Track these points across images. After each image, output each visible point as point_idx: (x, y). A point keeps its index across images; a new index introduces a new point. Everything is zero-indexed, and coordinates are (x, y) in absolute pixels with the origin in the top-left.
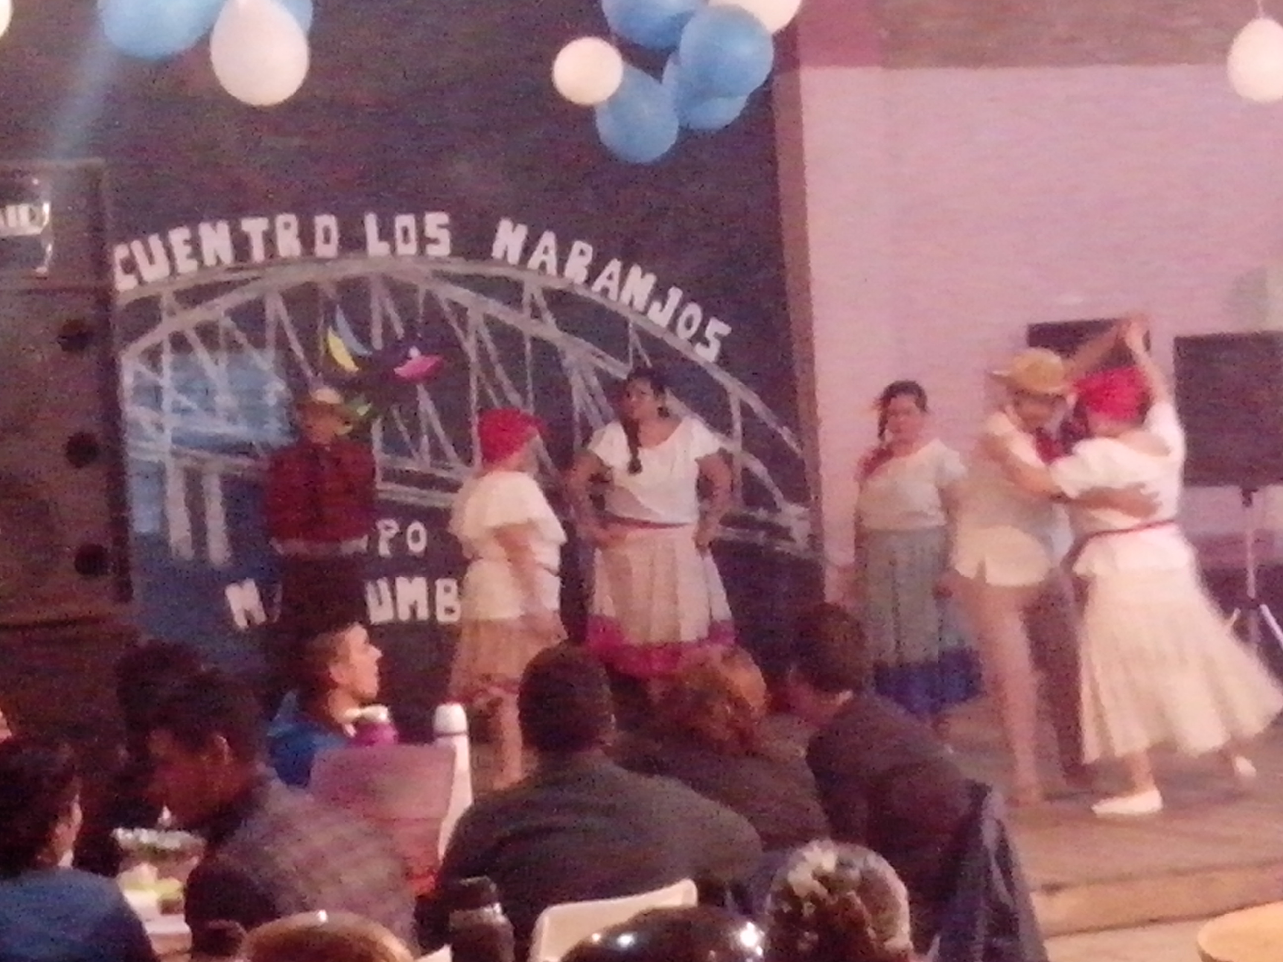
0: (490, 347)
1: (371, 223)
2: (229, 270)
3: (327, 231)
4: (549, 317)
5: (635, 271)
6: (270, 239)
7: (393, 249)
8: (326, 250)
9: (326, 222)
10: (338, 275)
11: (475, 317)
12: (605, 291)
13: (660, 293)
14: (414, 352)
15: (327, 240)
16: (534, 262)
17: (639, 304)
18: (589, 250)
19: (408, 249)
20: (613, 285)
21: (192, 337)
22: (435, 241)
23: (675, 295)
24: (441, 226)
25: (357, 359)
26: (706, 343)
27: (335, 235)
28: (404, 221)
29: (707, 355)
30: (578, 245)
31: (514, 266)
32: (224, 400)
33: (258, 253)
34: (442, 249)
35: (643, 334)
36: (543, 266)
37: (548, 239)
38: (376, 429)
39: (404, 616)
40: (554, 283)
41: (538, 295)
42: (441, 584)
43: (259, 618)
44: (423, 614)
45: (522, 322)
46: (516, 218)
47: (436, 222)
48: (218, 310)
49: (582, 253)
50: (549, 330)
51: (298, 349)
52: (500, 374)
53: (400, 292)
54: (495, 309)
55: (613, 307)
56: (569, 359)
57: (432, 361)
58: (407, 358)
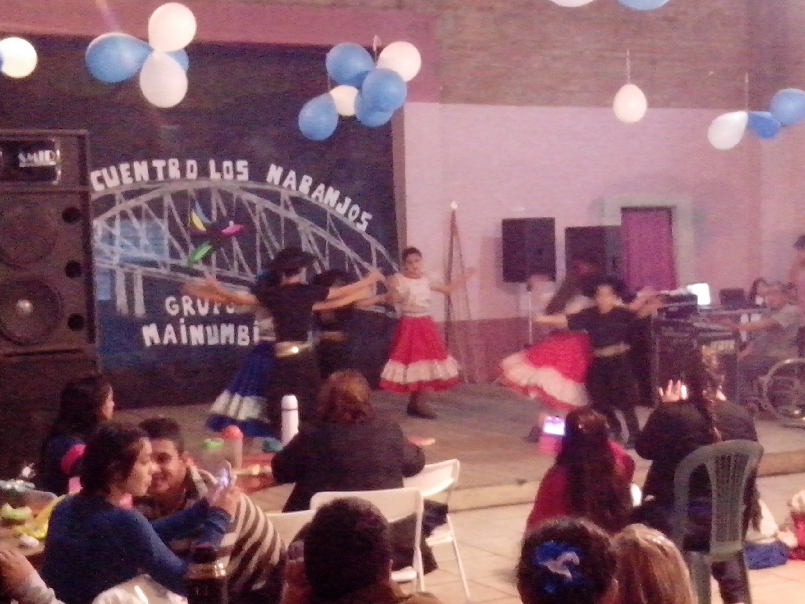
0: (265, 221)
1: (212, 164)
2: (148, 183)
3: (192, 167)
4: (292, 208)
5: (331, 189)
6: (166, 169)
7: (222, 176)
8: (192, 175)
9: (191, 163)
10: (197, 187)
11: (259, 208)
12: (317, 198)
13: (341, 200)
14: (231, 223)
15: (192, 171)
16: (285, 184)
17: (332, 204)
18: (311, 180)
19: (229, 177)
20: (321, 196)
21: (130, 212)
22: (241, 173)
23: (348, 200)
24: (244, 167)
25: (205, 225)
26: (362, 223)
27: (195, 169)
28: (227, 164)
29: (362, 228)
30: (306, 177)
31: (276, 186)
32: (144, 241)
33: (160, 176)
34: (244, 177)
35: (333, 218)
36: (289, 186)
37: (292, 174)
38: (214, 257)
39: (223, 342)
40: (294, 194)
41: (287, 199)
42: (241, 327)
43: (157, 341)
44: (232, 341)
45: (280, 211)
46: (278, 165)
47: (242, 165)
48: (142, 201)
49: (307, 181)
50: (292, 215)
51: (178, 220)
52: (270, 234)
53: (226, 196)
54: (269, 205)
55: (320, 205)
56: (301, 228)
57: (238, 227)
58: (228, 226)
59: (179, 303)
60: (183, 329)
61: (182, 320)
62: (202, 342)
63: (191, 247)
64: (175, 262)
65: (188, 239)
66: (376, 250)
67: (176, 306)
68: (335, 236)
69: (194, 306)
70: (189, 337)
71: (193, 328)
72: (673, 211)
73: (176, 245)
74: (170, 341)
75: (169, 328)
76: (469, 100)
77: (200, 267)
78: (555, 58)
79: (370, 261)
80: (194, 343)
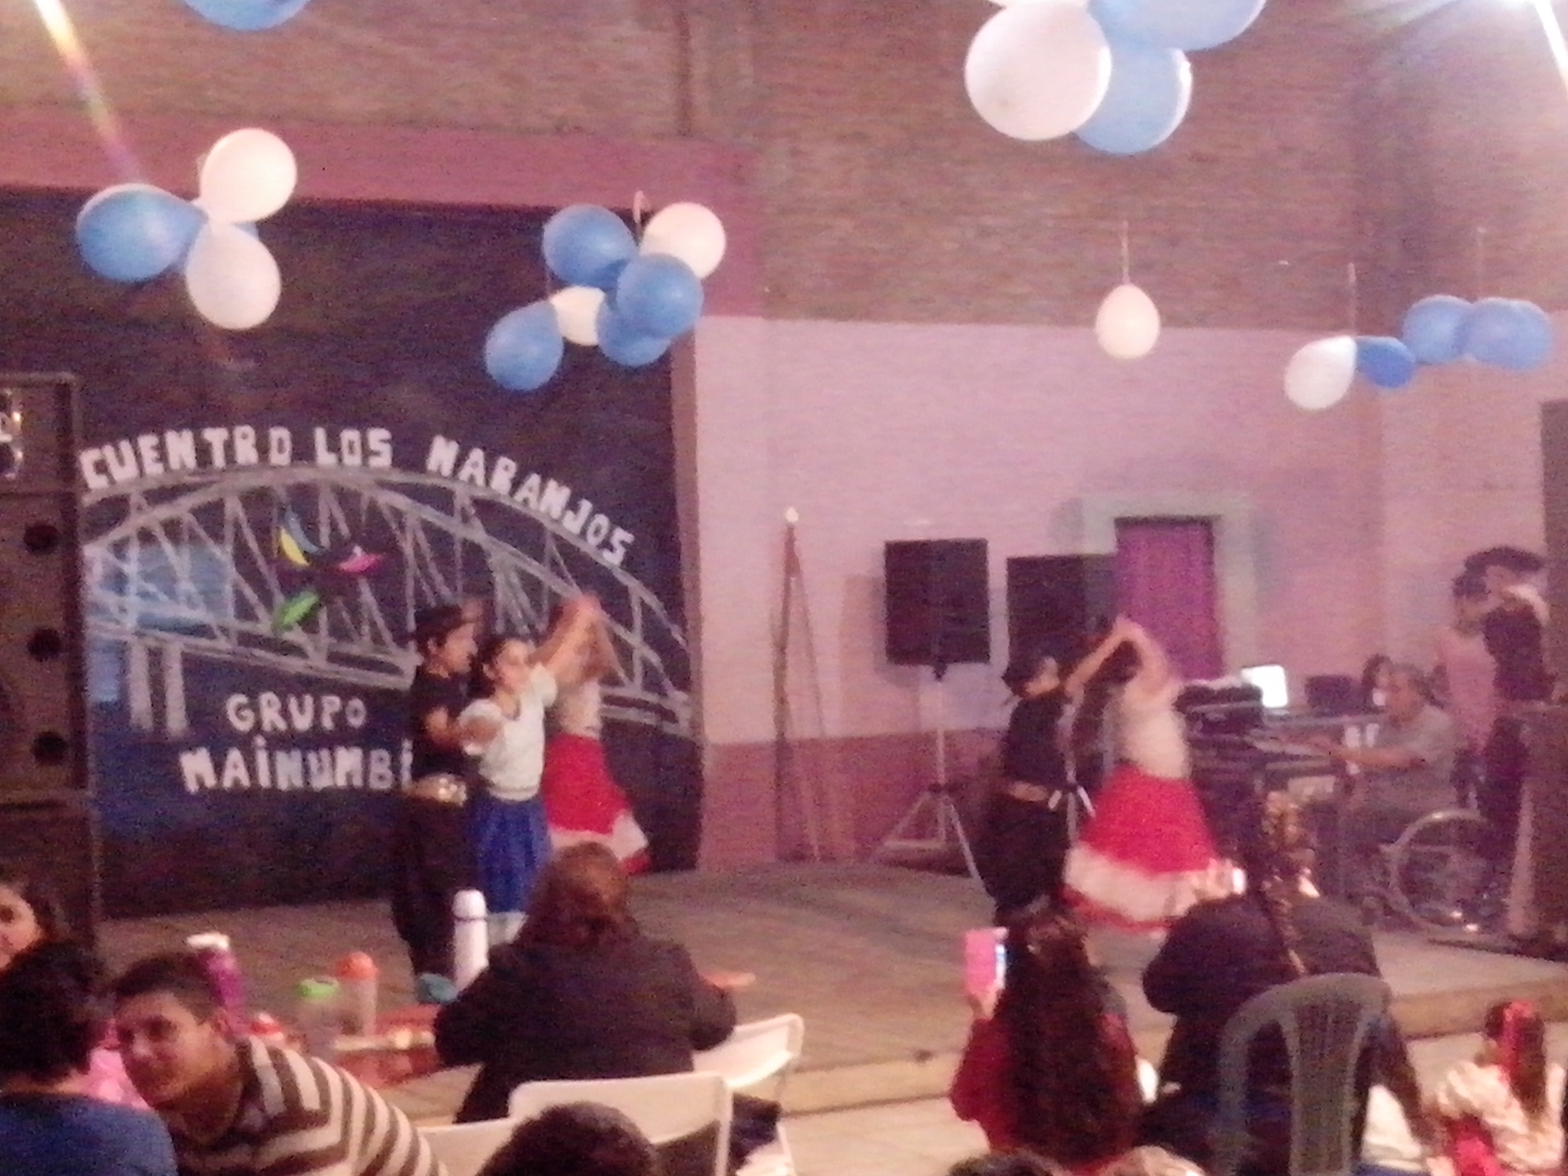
0: (425, 545)
1: (320, 436)
2: (194, 474)
3: (281, 442)
4: (477, 523)
5: (552, 484)
6: (229, 447)
7: (340, 460)
8: (280, 458)
9: (279, 434)
10: (290, 482)
11: (411, 521)
12: (526, 501)
13: (573, 505)
14: (358, 550)
15: (281, 450)
16: (465, 473)
17: (556, 513)
18: (513, 466)
19: (353, 460)
20: (533, 498)
21: (159, 532)
22: (377, 454)
23: (586, 506)
24: (384, 441)
25: (305, 553)
26: (612, 549)
27: (288, 445)
28: (350, 436)
29: (613, 559)
30: (503, 461)
31: (446, 478)
32: (186, 586)
33: (218, 459)
34: (383, 460)
35: (557, 538)
36: (472, 479)
37: (477, 455)
38: (323, 617)
39: (341, 782)
40: (481, 494)
41: (467, 502)
42: (375, 754)
43: (210, 781)
44: (358, 782)
45: (453, 526)
46: (449, 436)
47: (378, 437)
48: (182, 508)
49: (506, 468)
50: (478, 534)
51: (253, 545)
52: (433, 570)
53: (345, 497)
54: (430, 514)
55: (533, 515)
56: (493, 561)
57: (373, 558)
58: (349, 554)
59: (255, 708)
60: (262, 758)
61: (260, 741)
62: (298, 783)
63: (279, 598)
64: (247, 626)
65: (273, 583)
66: (643, 604)
67: (248, 713)
68: (560, 575)
69: (285, 713)
70: (273, 772)
71: (281, 757)
72: (1215, 527)
73: (249, 592)
74: (236, 782)
75: (235, 756)
76: (821, 312)
77: (296, 636)
78: (985, 233)
79: (629, 625)
80: (283, 785)
